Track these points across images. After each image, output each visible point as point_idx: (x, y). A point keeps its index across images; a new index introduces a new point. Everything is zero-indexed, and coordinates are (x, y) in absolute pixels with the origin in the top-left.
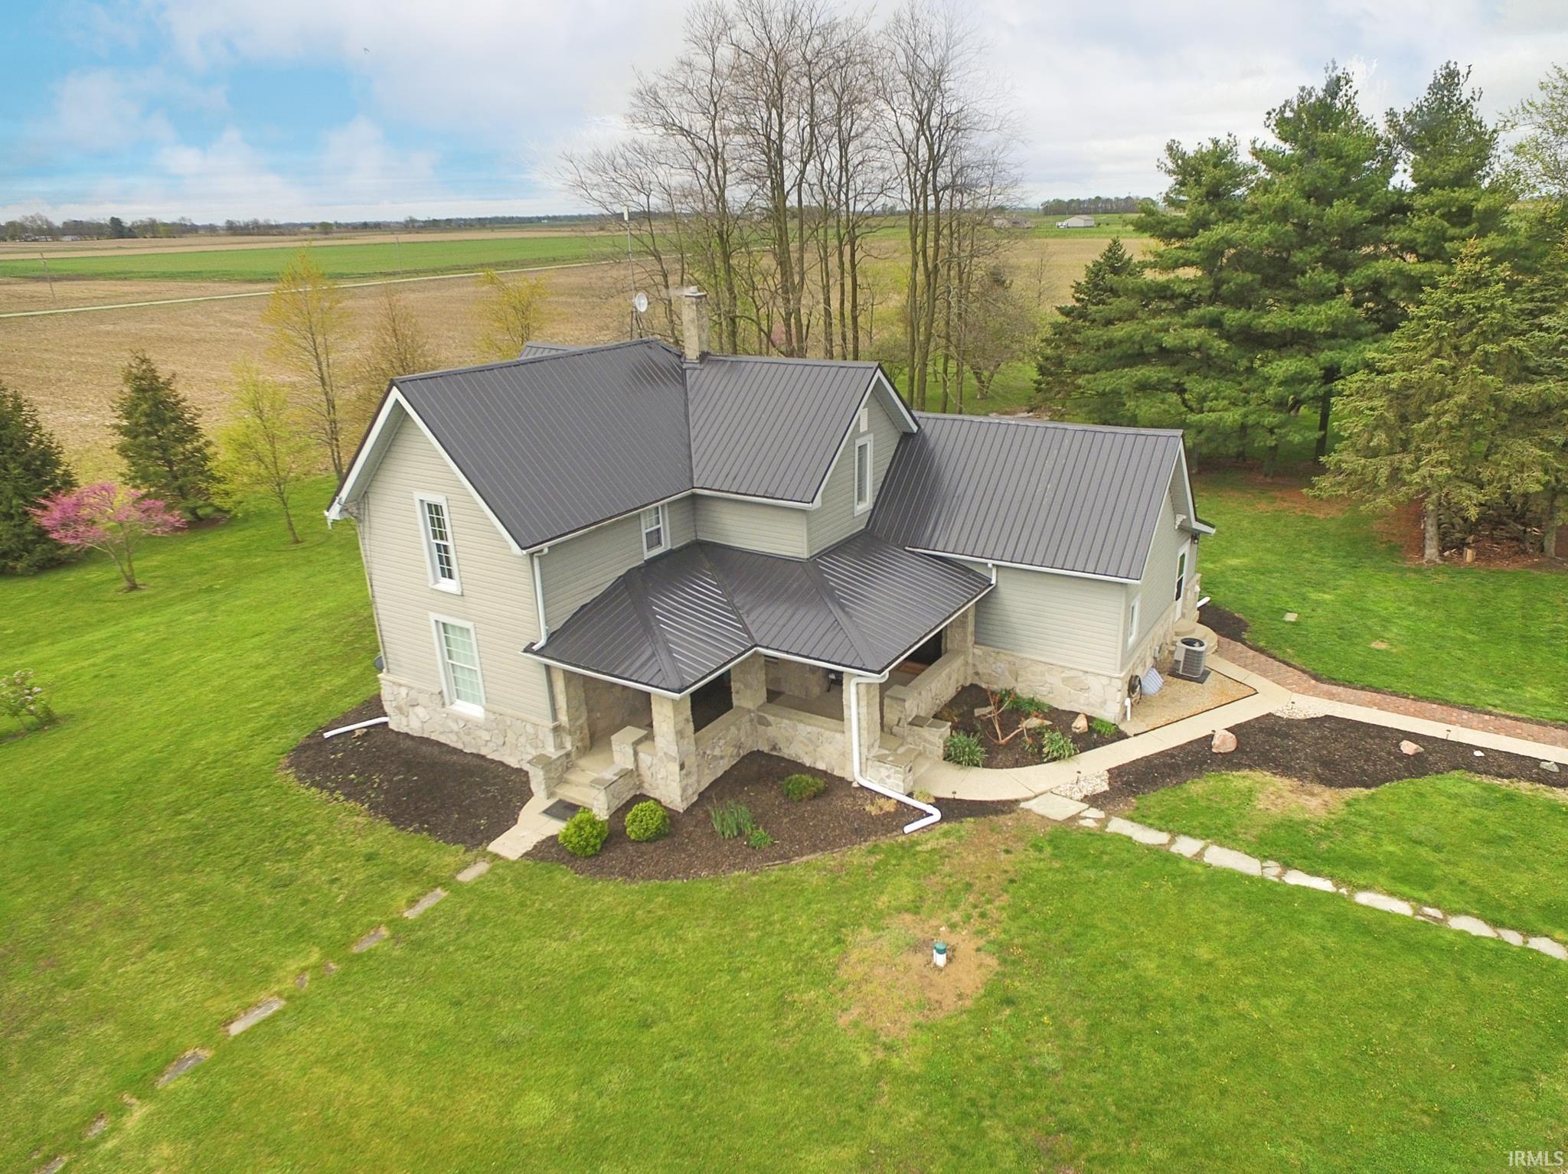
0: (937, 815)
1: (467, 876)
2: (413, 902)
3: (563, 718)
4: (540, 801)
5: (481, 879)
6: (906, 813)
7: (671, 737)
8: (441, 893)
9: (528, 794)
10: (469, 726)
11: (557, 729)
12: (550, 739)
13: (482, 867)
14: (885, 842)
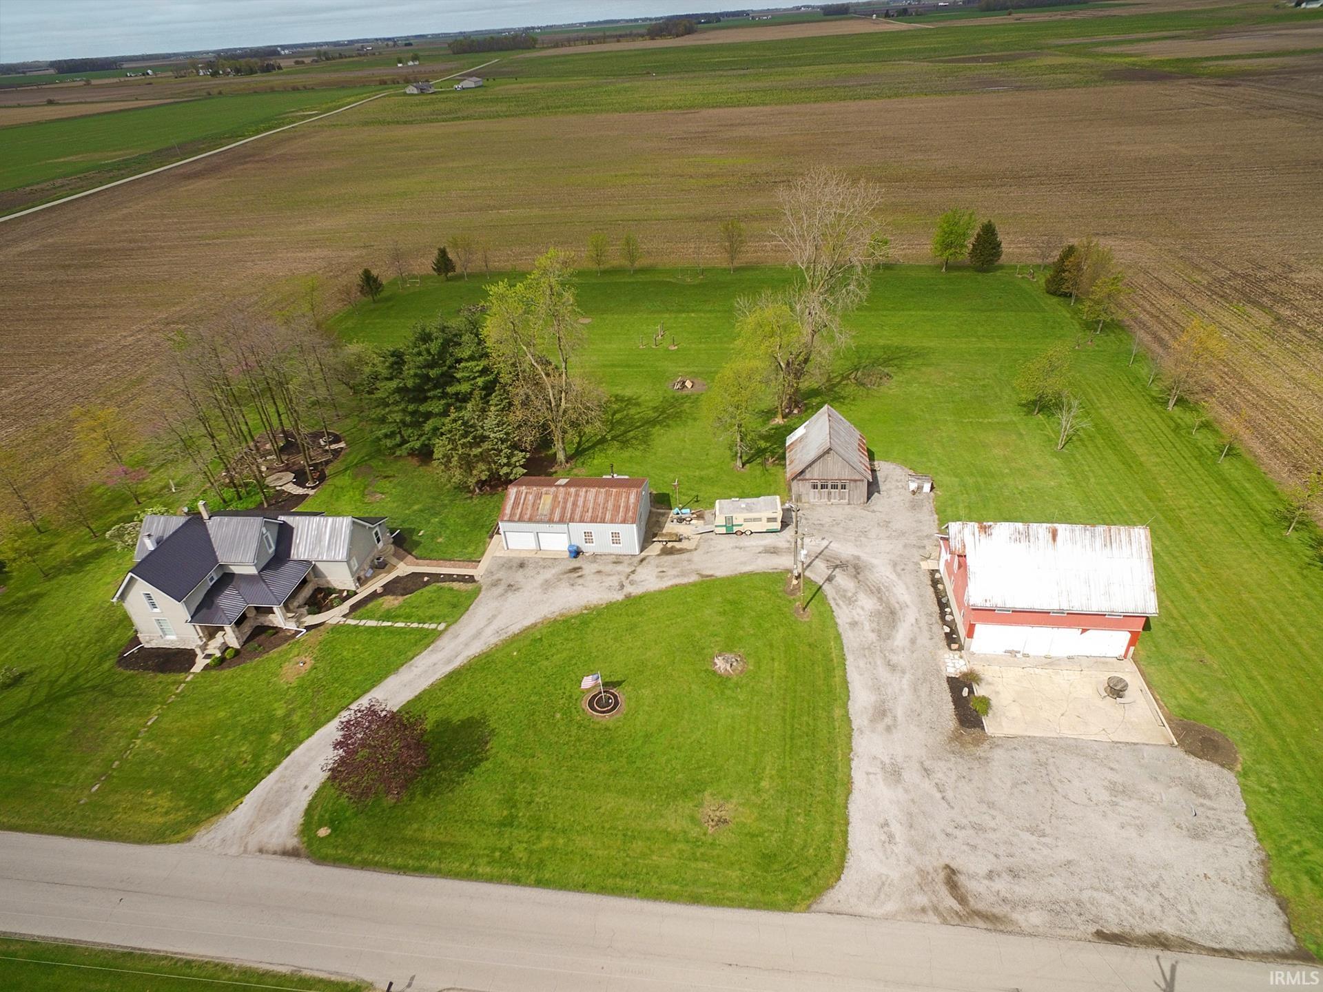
0: (305, 631)
1: (188, 679)
2: (177, 689)
3: (201, 634)
4: (200, 656)
5: (192, 679)
6: (298, 632)
7: (231, 632)
8: (183, 685)
9: (196, 655)
10: (172, 642)
11: (200, 637)
12: (199, 640)
13: (191, 676)
14: (292, 641)
